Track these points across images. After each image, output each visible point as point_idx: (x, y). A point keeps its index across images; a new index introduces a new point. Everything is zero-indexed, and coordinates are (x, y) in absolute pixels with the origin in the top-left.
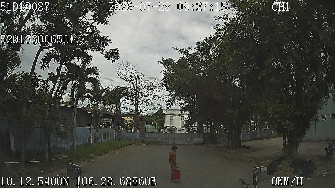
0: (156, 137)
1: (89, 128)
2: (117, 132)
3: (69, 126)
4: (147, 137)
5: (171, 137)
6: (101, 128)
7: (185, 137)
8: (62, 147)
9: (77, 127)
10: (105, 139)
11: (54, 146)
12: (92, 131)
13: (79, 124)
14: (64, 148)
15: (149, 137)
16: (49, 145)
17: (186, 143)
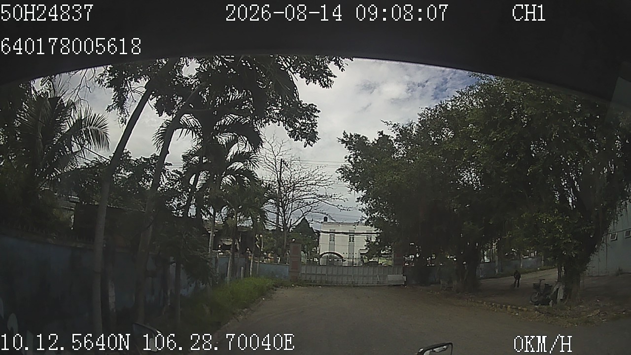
0: (320, 273)
4: (304, 272)
5: (348, 272)
15: (307, 272)
17: (373, 284)
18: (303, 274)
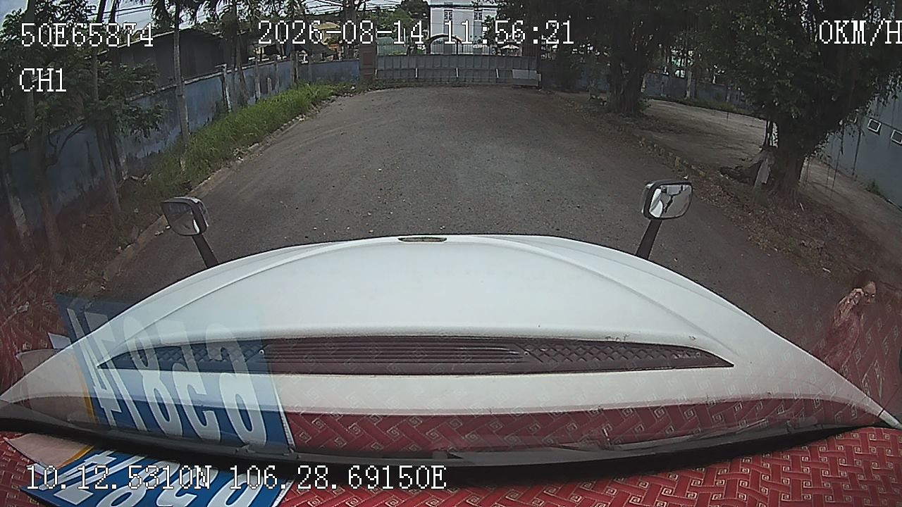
0: (406, 67)
1: (220, 75)
2: (299, 66)
3: (163, 89)
4: (383, 68)
5: (449, 65)
6: (252, 64)
7: (488, 67)
8: (153, 153)
9: (186, 82)
10: (267, 92)
11: (131, 160)
12: (228, 80)
13: (190, 70)
14: (158, 152)
15: (388, 67)
16: (117, 162)
17: (489, 82)
18: (382, 70)
